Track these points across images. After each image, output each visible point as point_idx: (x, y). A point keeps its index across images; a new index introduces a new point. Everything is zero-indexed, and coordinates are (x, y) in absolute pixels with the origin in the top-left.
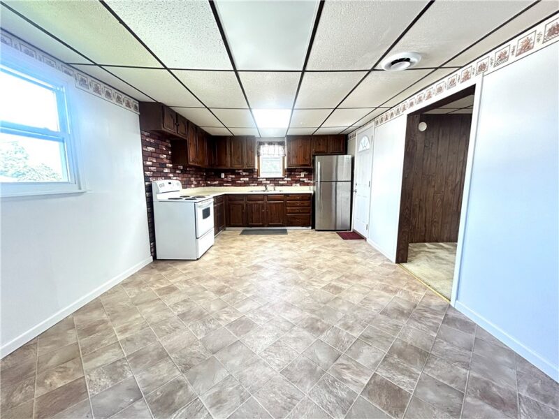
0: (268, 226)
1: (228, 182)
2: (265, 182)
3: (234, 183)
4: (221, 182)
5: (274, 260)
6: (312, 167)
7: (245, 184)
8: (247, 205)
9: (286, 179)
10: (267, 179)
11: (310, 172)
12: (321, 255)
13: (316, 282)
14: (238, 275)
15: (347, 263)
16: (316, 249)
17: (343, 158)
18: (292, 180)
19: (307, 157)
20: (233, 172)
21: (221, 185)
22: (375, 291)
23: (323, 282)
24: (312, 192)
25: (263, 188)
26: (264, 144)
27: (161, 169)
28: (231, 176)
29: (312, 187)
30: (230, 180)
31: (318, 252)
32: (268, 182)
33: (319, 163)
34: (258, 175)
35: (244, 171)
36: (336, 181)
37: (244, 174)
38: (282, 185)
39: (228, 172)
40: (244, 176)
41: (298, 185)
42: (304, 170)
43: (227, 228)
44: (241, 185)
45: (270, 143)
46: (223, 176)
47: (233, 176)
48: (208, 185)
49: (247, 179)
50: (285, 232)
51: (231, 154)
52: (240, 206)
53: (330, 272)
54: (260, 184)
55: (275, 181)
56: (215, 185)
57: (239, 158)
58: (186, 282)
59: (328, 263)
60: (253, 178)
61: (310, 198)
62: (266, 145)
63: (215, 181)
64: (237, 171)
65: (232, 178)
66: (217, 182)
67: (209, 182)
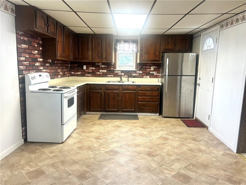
0: (122, 112)
1: (89, 73)
2: (120, 74)
3: (94, 74)
4: (83, 73)
5: (129, 145)
6: (161, 62)
7: (104, 75)
8: (105, 94)
9: (138, 72)
10: (122, 71)
11: (159, 66)
12: (169, 142)
13: (166, 169)
14: (98, 160)
15: (192, 151)
16: (165, 136)
17: (189, 55)
18: (143, 73)
19: (157, 54)
20: (93, 64)
21: (83, 75)
22: (220, 181)
23: (173, 170)
24: (161, 84)
25: (119, 79)
26: (120, 42)
27: (34, 63)
28: (91, 68)
29: (160, 79)
30: (90, 71)
31: (166, 139)
32: (123, 74)
33: (168, 59)
34: (115, 67)
35: (103, 64)
36: (181, 76)
37: (103, 66)
38: (135, 77)
39: (89, 64)
40: (103, 69)
41: (148, 77)
42: (154, 65)
43: (87, 113)
44: (99, 76)
45: (126, 41)
46: (85, 67)
47: (94, 68)
48: (72, 75)
49: (106, 71)
50: (136, 118)
51: (92, 50)
52: (99, 94)
53: (178, 160)
54: (116, 75)
55: (129, 74)
56: (78, 75)
57: (99, 53)
58: (53, 165)
59: (176, 151)
60: (110, 70)
61: (159, 89)
62: (122, 43)
63: (78, 72)
64: (96, 64)
65: (92, 70)
66: (79, 73)
67: (73, 73)
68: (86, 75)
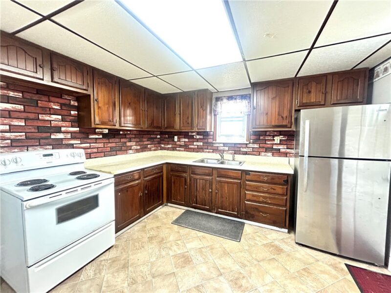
1: (180, 146)
2: (222, 148)
7: (199, 150)
9: (251, 145)
11: (291, 136)
18: (260, 147)
19: (286, 114)
20: (186, 135)
24: (292, 172)
25: (217, 156)
26: (222, 100)
27: (44, 135)
28: (184, 140)
29: (292, 160)
32: (227, 148)
34: (214, 139)
35: (198, 133)
37: (198, 137)
38: (246, 153)
40: (198, 140)
41: (270, 154)
43: (169, 204)
48: (162, 149)
49: (201, 144)
50: (236, 234)
51: (180, 114)
54: (216, 150)
56: (168, 149)
57: (188, 118)
60: (207, 143)
61: (291, 182)
63: (168, 144)
64: (190, 134)
65: (185, 142)
66: (170, 146)
67: (163, 146)
68: (177, 149)
